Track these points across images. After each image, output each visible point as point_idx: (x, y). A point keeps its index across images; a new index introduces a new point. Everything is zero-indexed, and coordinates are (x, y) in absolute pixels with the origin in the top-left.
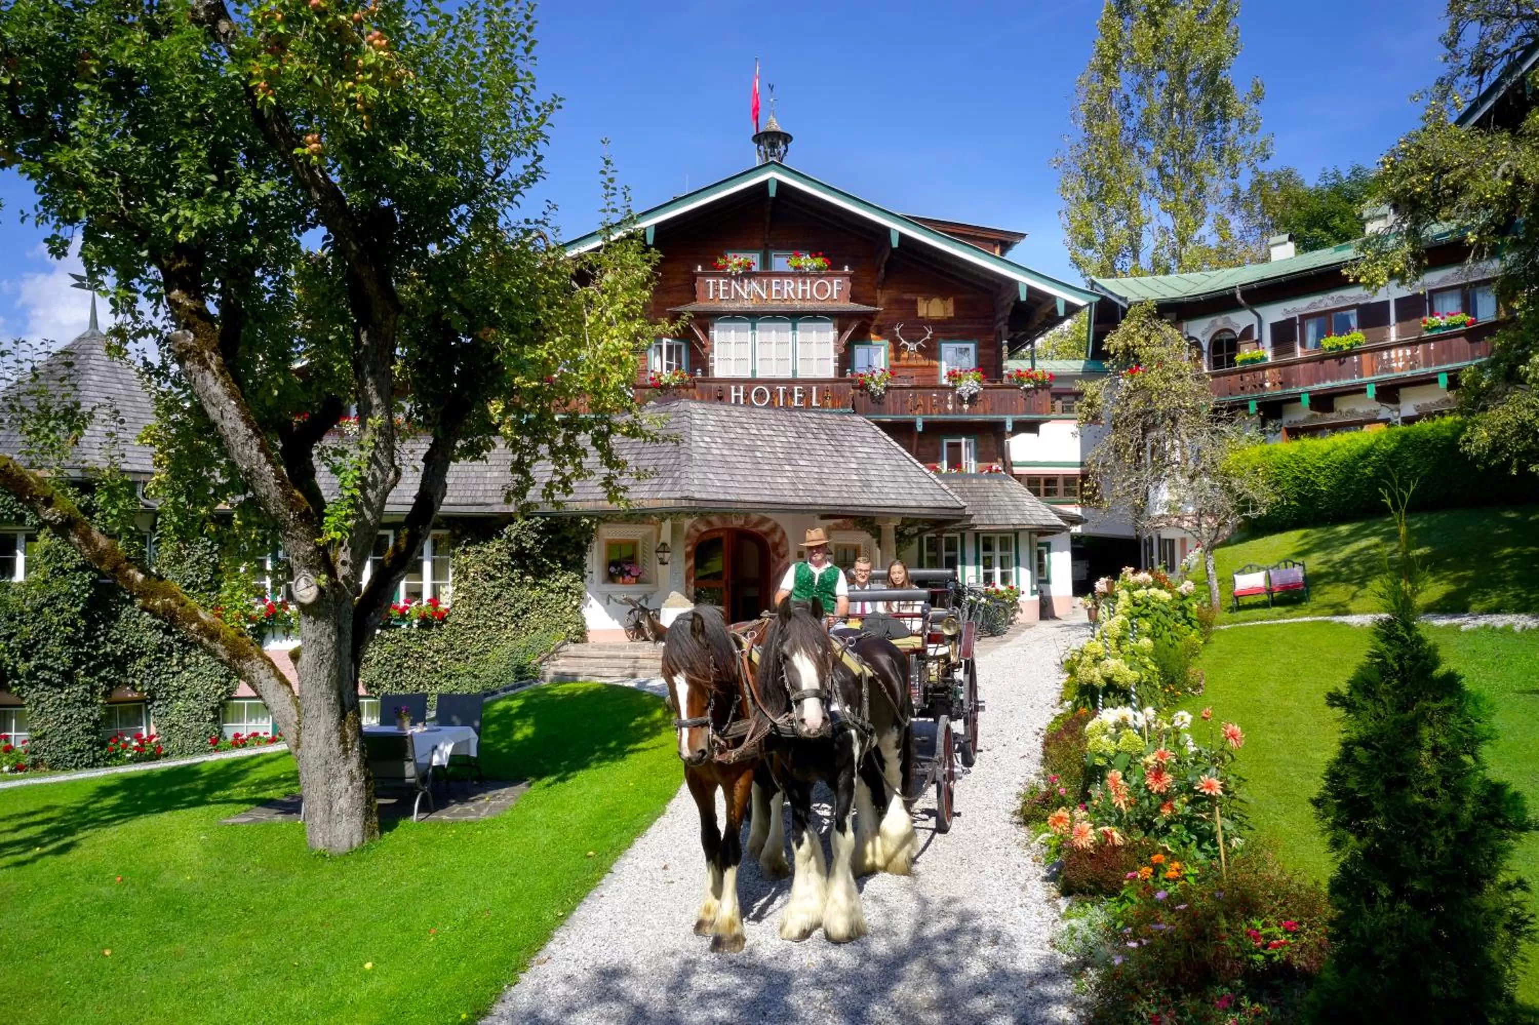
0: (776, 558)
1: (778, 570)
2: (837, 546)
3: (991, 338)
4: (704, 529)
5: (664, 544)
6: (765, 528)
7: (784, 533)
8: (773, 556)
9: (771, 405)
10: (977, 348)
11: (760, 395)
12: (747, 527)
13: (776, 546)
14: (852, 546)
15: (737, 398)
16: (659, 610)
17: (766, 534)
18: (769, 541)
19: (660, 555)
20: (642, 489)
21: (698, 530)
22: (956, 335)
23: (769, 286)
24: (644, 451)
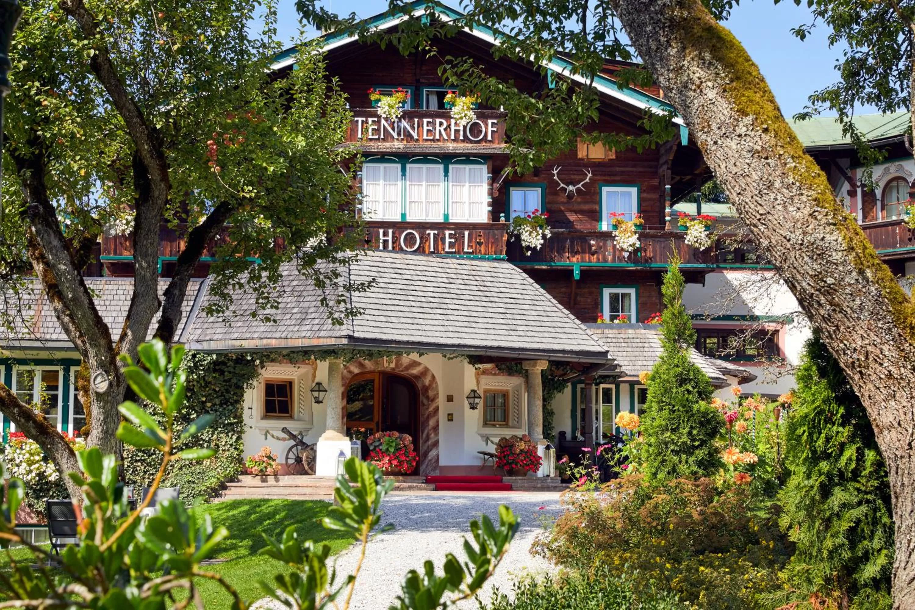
0: (425, 402)
1: (427, 413)
2: (486, 391)
3: (655, 182)
4: (356, 371)
5: (319, 384)
6: (415, 371)
7: (433, 377)
8: (422, 399)
9: (421, 251)
10: (639, 192)
11: (410, 240)
12: (397, 371)
13: (426, 389)
14: (501, 391)
15: (386, 242)
16: (316, 444)
17: (417, 377)
18: (420, 385)
19: (316, 394)
20: (304, 328)
21: (350, 372)
22: (617, 178)
23: (420, 125)
24: (305, 294)
